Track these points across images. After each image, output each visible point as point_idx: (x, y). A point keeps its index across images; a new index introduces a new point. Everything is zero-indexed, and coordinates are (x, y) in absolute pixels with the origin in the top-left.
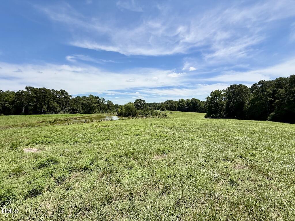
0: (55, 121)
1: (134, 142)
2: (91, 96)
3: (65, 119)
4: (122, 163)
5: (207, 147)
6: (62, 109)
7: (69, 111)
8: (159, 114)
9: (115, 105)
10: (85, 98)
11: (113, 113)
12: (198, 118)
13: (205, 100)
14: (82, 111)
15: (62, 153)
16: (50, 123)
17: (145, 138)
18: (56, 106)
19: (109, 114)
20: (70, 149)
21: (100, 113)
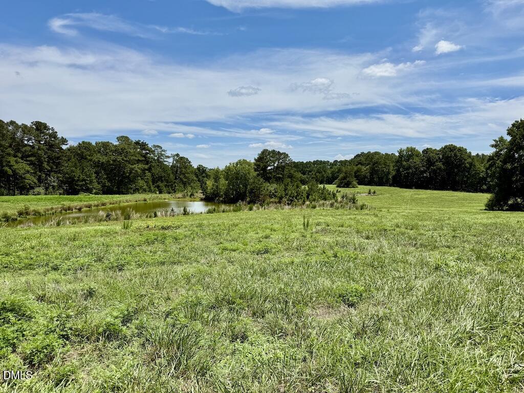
0: (20, 214)
1: (252, 271)
2: (124, 139)
3: (48, 210)
4: (216, 323)
5: (489, 291)
6: (40, 180)
7: (60, 187)
8: (334, 195)
9: (196, 167)
10: (106, 145)
11: (189, 194)
12: (465, 209)
13: (490, 151)
14: (96, 185)
15: (40, 293)
16: (7, 221)
17: (288, 260)
18: (22, 171)
19: (180, 195)
20: (63, 284)
21: (151, 191)
